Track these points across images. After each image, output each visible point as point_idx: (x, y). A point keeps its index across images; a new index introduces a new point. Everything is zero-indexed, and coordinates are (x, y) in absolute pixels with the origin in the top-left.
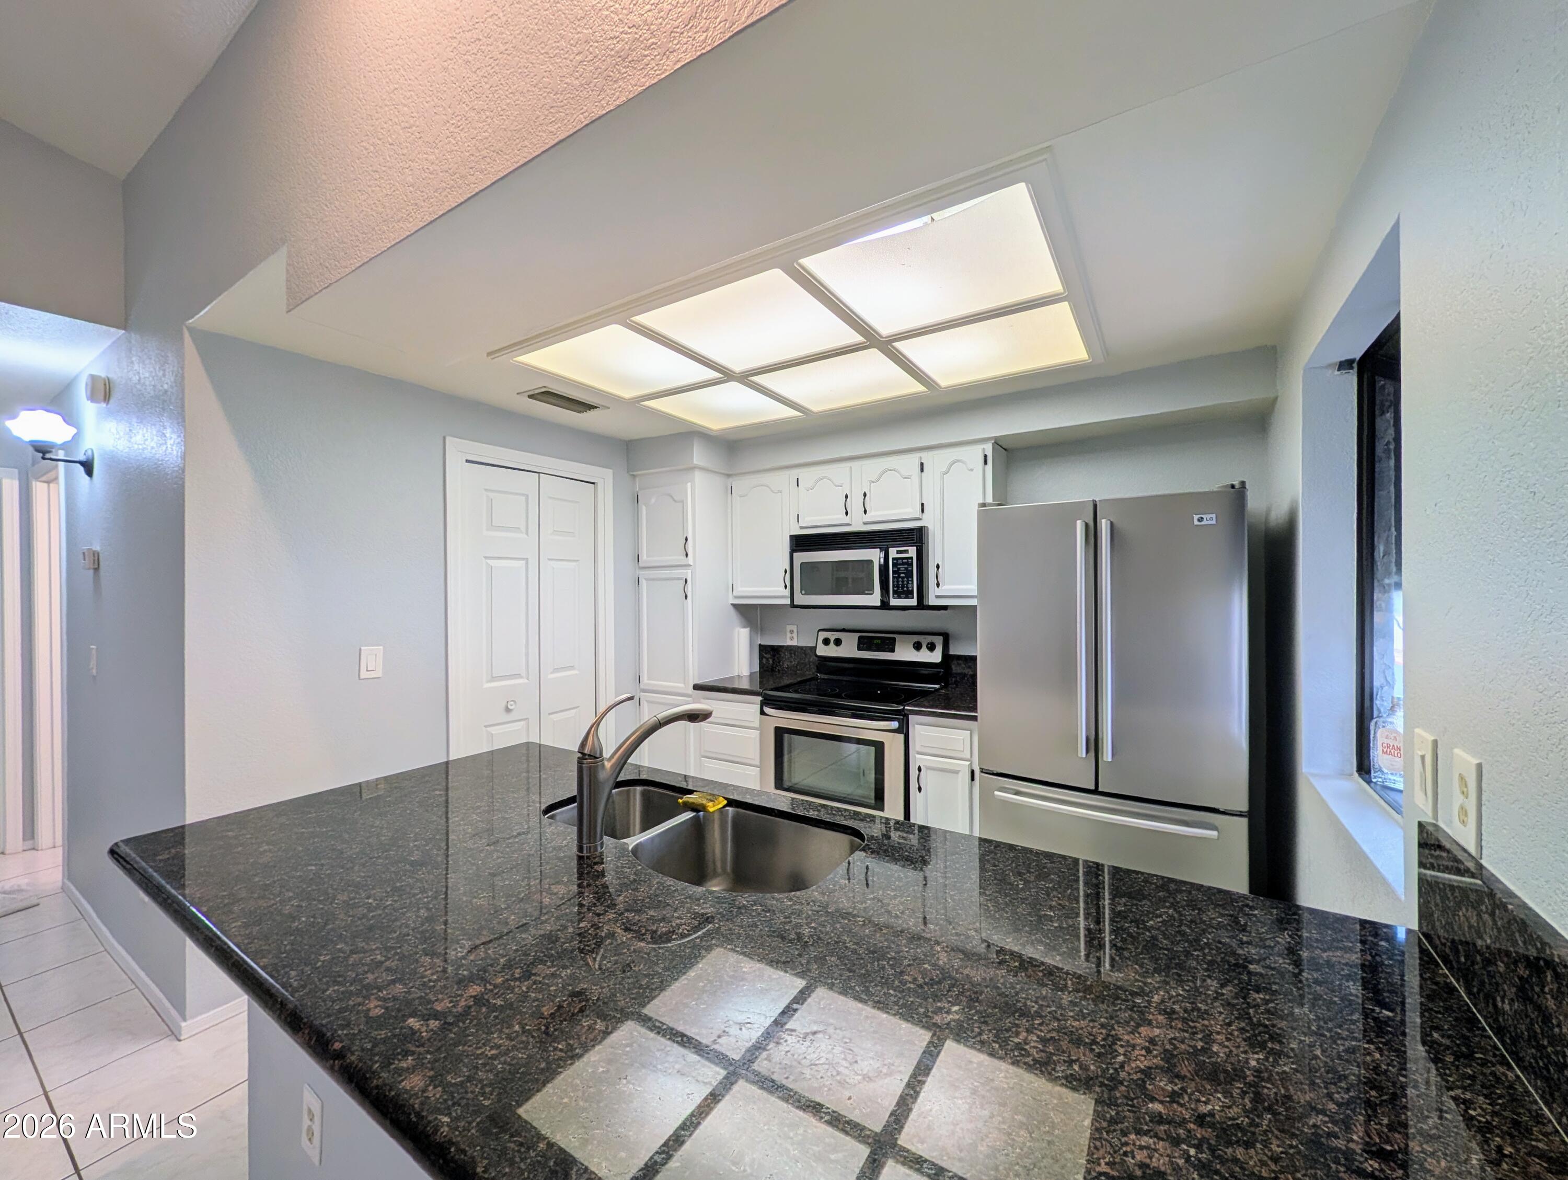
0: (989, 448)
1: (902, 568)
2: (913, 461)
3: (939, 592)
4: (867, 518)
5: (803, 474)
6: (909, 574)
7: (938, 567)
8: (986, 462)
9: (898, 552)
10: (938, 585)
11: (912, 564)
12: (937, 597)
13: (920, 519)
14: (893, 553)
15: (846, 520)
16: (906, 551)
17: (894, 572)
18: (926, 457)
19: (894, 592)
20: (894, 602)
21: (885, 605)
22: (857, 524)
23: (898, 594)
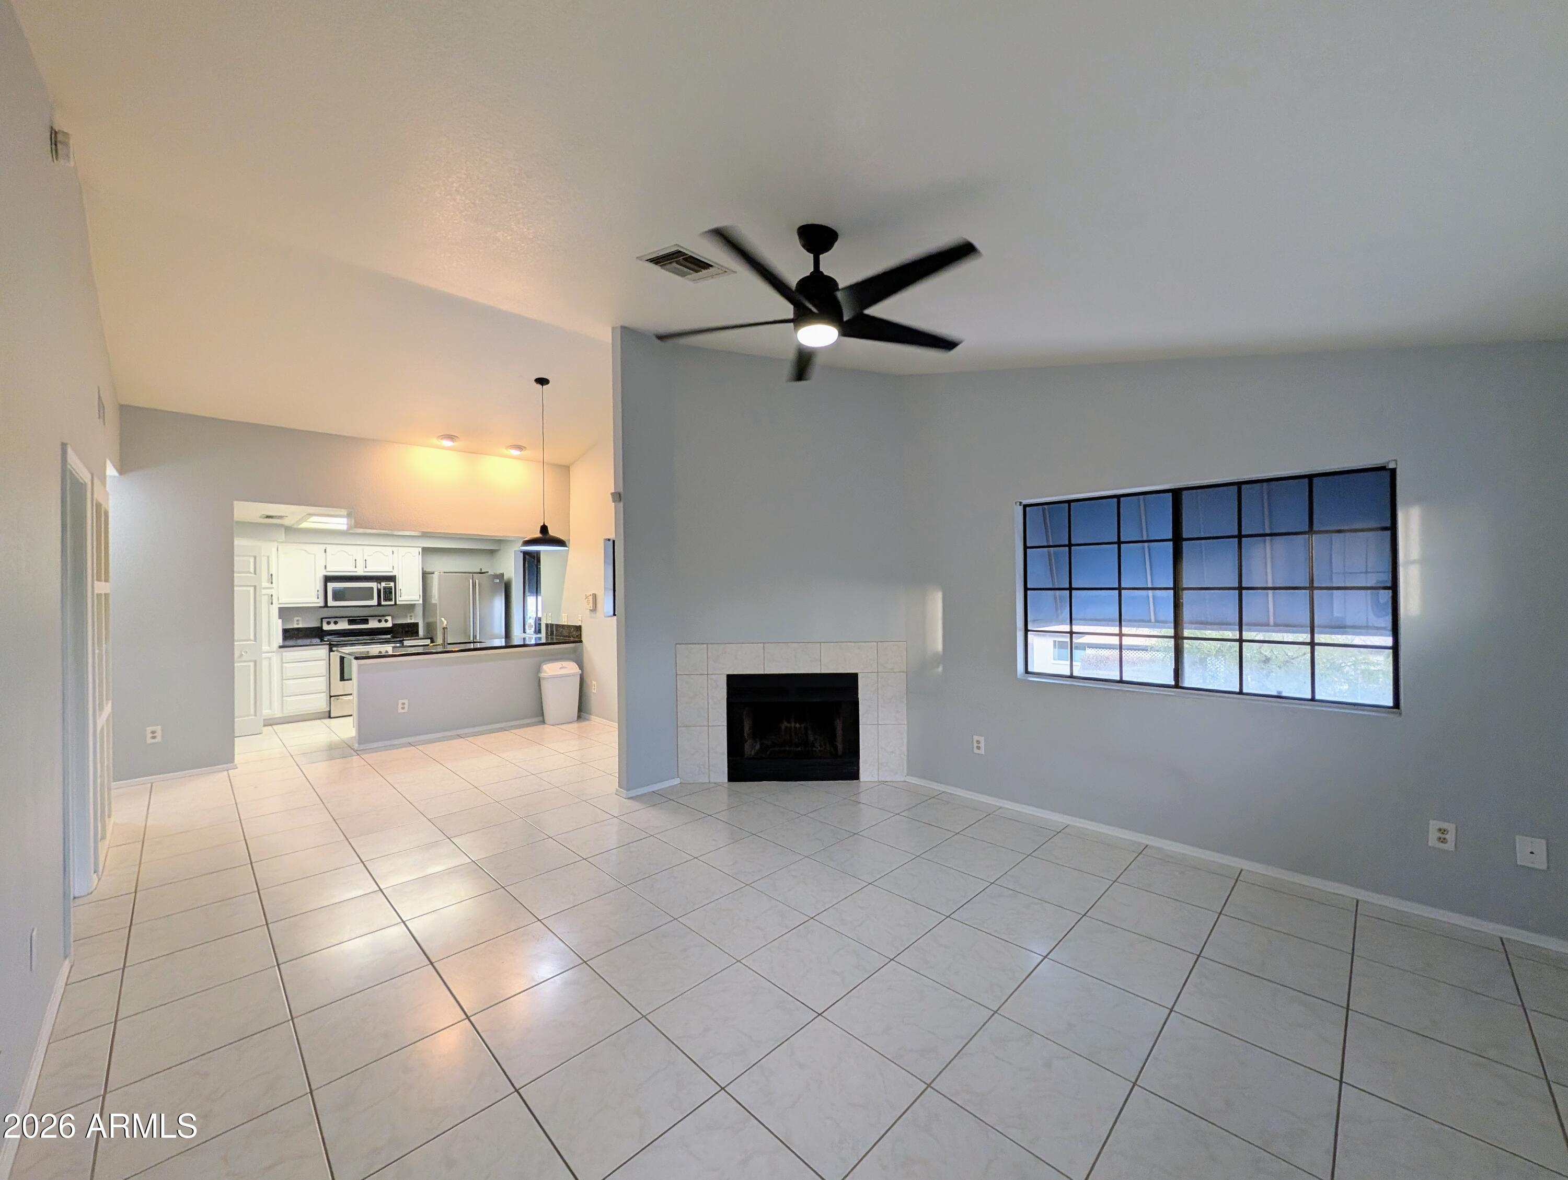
0: (420, 549)
1: (387, 590)
2: (391, 549)
3: (400, 599)
4: (366, 570)
5: (329, 548)
6: (391, 593)
7: (400, 590)
8: (419, 554)
9: (386, 584)
10: (401, 596)
11: (392, 589)
12: (399, 601)
13: (392, 572)
14: (383, 584)
15: (355, 570)
16: (390, 584)
17: (383, 592)
18: (395, 549)
19: (384, 600)
20: (383, 603)
21: (379, 604)
22: (360, 572)
23: (385, 600)
